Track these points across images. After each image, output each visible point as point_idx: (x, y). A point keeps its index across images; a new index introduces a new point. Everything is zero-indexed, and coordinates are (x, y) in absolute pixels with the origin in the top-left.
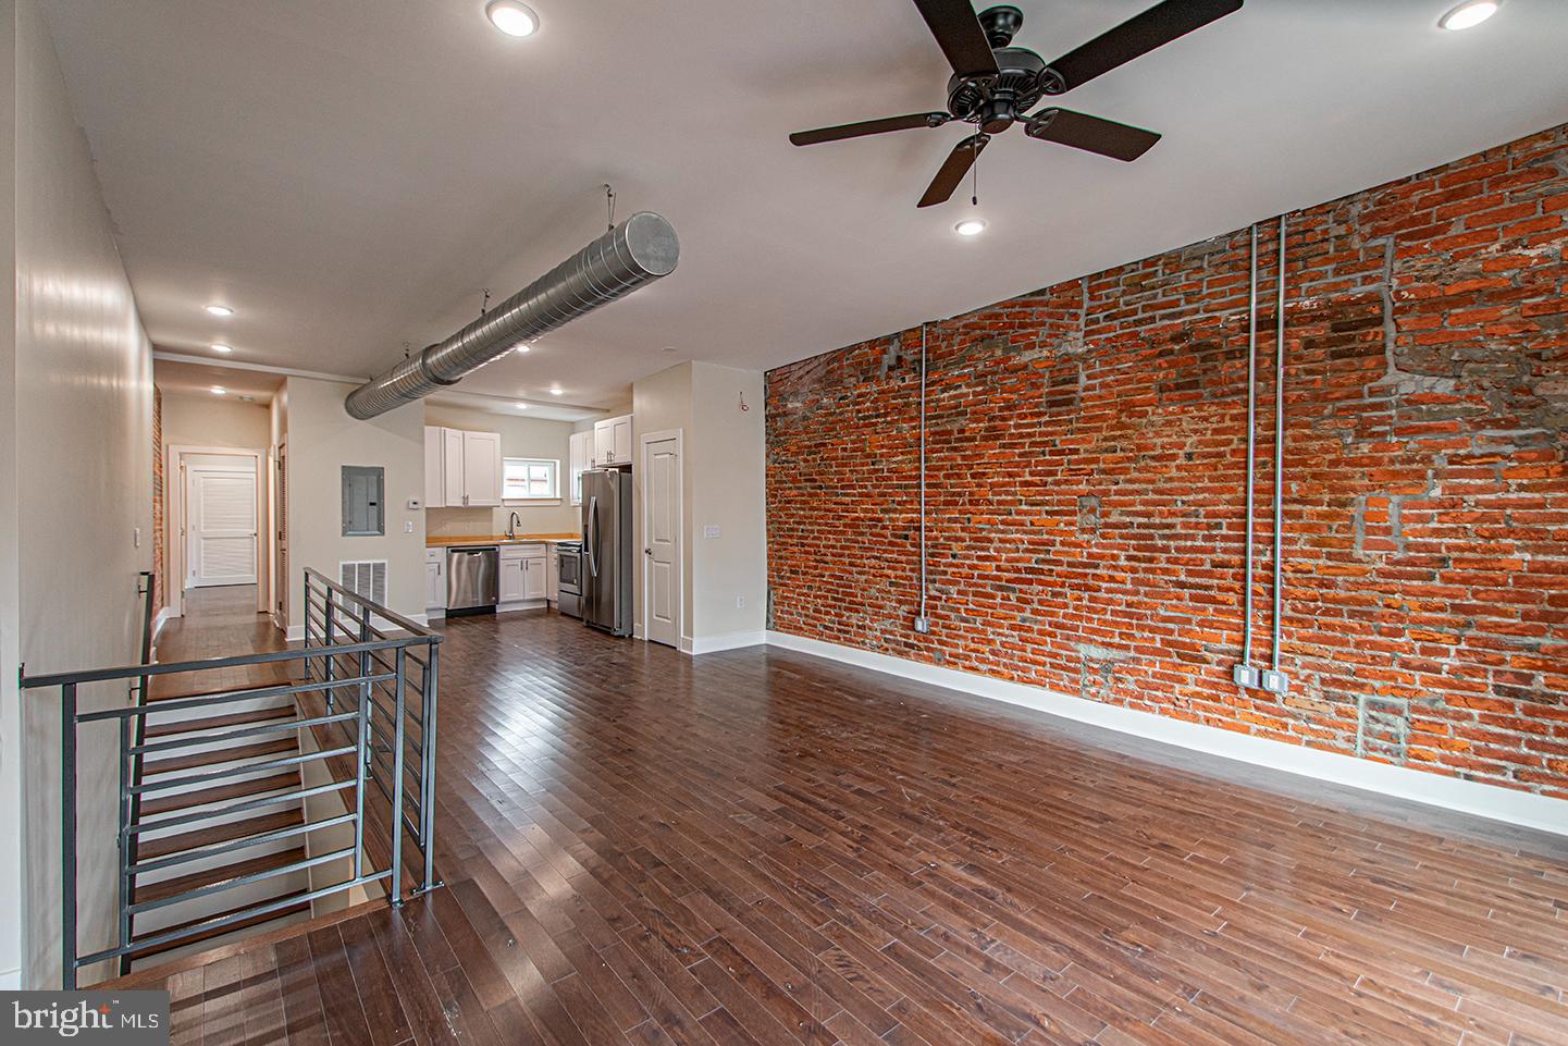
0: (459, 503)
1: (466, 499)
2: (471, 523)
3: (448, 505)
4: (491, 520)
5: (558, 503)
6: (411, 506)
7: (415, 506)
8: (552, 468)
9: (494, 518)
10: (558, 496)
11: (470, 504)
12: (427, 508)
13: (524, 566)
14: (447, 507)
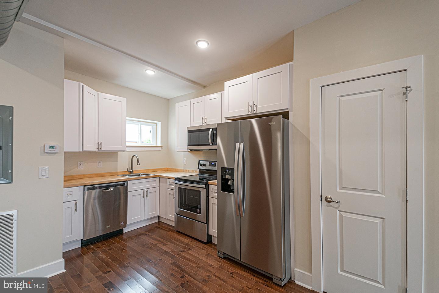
0: (94, 148)
1: (99, 145)
2: (101, 164)
3: (85, 150)
4: (117, 161)
5: (160, 149)
6: (47, 150)
7: (52, 151)
8: (154, 127)
9: (119, 159)
10: (159, 144)
11: (102, 149)
12: (64, 152)
13: (145, 194)
14: (84, 152)
